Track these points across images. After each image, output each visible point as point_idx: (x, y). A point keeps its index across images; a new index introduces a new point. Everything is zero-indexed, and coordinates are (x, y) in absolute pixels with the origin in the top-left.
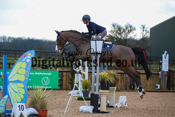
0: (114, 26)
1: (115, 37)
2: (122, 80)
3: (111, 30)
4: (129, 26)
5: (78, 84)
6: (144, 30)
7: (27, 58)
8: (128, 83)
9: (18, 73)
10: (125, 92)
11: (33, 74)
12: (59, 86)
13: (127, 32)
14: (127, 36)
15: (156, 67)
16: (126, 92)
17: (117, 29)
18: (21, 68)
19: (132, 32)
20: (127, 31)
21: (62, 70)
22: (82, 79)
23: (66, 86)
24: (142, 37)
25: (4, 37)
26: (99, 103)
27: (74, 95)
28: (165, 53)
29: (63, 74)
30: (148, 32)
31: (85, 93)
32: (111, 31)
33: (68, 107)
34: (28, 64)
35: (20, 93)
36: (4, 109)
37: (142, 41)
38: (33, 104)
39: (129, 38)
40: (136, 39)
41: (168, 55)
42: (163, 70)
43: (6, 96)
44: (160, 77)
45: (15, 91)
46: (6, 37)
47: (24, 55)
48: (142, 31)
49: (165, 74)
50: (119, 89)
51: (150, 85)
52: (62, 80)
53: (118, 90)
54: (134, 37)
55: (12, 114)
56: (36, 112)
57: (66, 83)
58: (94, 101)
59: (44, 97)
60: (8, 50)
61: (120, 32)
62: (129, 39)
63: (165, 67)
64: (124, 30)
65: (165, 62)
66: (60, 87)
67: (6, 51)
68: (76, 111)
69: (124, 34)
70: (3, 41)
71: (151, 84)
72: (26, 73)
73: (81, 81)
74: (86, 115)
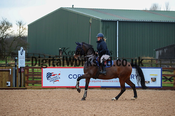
4: (5, 23)
6: (21, 26)
14: (4, 32)
19: (9, 29)
39: (6, 34)
44: (10, 74)
48: (19, 28)
49: (22, 71)
54: (11, 34)
62: (6, 36)
63: (22, 64)
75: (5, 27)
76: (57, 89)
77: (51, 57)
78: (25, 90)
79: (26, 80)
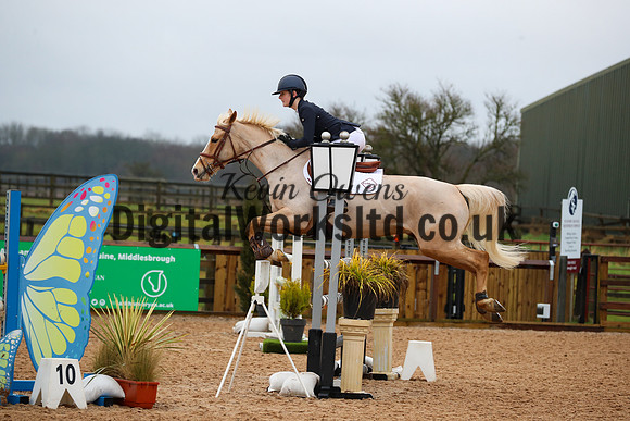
0: (396, 97)
1: (401, 136)
2: (421, 285)
3: (386, 112)
4: (447, 98)
5: (266, 295)
6: (501, 113)
7: (91, 203)
8: (441, 296)
9: (56, 253)
10: (429, 329)
11: (112, 257)
12: (200, 300)
13: (442, 120)
14: (441, 133)
15: (540, 244)
16: (434, 326)
17: (408, 107)
18: (68, 235)
19: (458, 120)
20: (443, 116)
21: (214, 248)
22: (281, 279)
23: (225, 302)
24: (493, 137)
25: (14, 127)
26: (339, 362)
27: (250, 334)
28: (572, 196)
29: (215, 262)
30: (515, 120)
31: (291, 328)
32: (385, 115)
33: (230, 373)
34: (92, 224)
35: (63, 322)
36: (6, 376)
37: (493, 151)
38: (107, 364)
39: (448, 139)
40: (474, 144)
41: (580, 203)
42: (562, 254)
43: (16, 333)
44: (552, 278)
45: (45, 317)
46: (20, 126)
47: (79, 191)
48: (494, 118)
49: (570, 268)
50: (409, 315)
51: (518, 305)
52: (213, 282)
53: (403, 321)
54: (466, 137)
55: (34, 397)
56: (119, 391)
57: (226, 292)
58: (321, 354)
59: (146, 340)
60: (27, 174)
61: (417, 121)
62: (447, 145)
63: (571, 244)
64: (431, 111)
65: (569, 226)
66: (203, 304)
67: (21, 178)
68: (257, 388)
69: (430, 125)
70: (10, 141)
71: (520, 300)
72: (85, 255)
73: (278, 285)
74: (290, 405)
75: (446, 115)
77: (605, 222)
78: (602, 333)
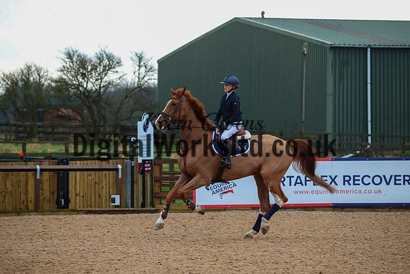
0: (70, 56)
1: (75, 82)
4: (105, 55)
6: (142, 63)
8: (53, 193)
14: (102, 79)
17: (78, 63)
19: (113, 70)
20: (102, 68)
24: (137, 80)
32: (63, 69)
37: (138, 90)
44: (120, 177)
48: (138, 67)
54: (119, 81)
61: (85, 72)
62: (106, 87)
64: (94, 65)
69: (94, 74)
76: (229, 212)
79: (157, 190)
